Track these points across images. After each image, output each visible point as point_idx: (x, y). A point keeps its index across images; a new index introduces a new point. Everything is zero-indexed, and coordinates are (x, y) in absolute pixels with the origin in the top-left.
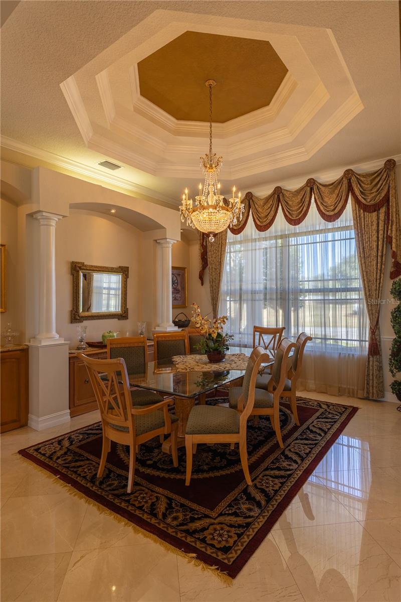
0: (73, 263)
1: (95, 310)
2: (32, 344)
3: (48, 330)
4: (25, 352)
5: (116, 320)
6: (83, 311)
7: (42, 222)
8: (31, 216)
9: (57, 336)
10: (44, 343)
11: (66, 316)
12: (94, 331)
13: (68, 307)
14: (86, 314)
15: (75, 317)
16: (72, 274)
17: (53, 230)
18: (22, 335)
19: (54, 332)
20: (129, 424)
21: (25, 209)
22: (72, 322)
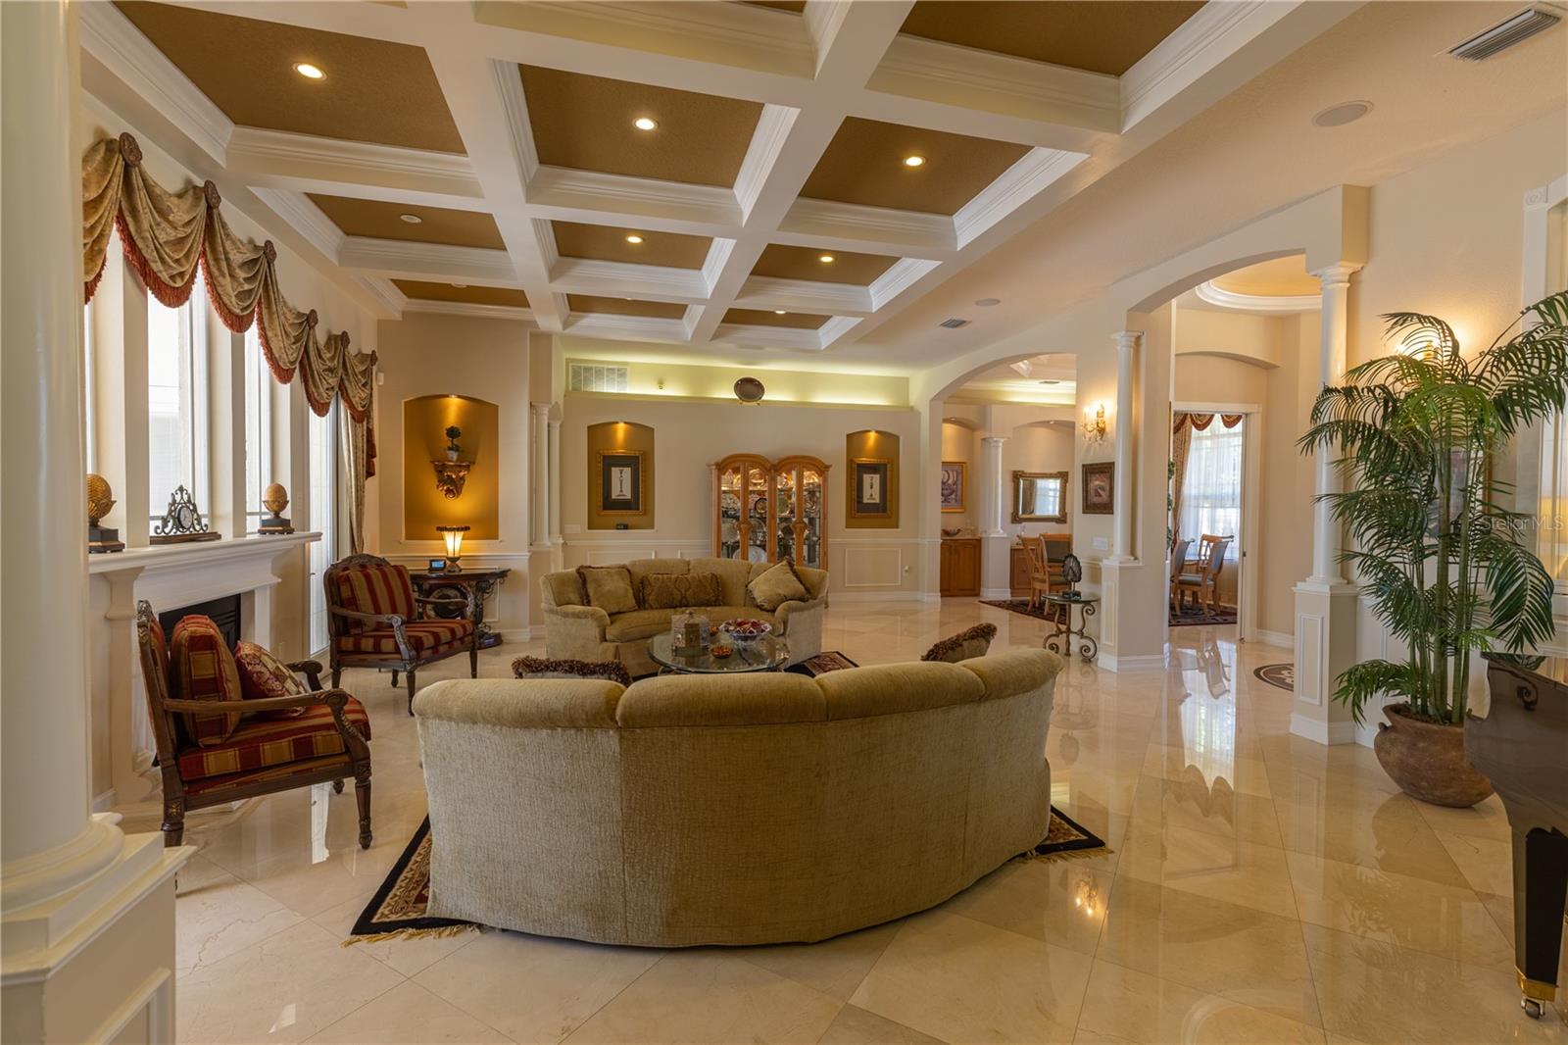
0: (1015, 472)
1: (1038, 513)
2: (984, 536)
3: (996, 526)
4: (979, 541)
5: (1054, 523)
6: (1023, 513)
7: (992, 445)
8: (984, 440)
9: (1002, 531)
10: (992, 536)
11: (1009, 518)
12: (1031, 531)
13: (1010, 510)
14: (1025, 516)
15: (1016, 519)
16: (1014, 481)
17: (1000, 449)
18: (976, 529)
19: (999, 529)
20: (1046, 577)
21: (979, 435)
22: (1013, 523)
